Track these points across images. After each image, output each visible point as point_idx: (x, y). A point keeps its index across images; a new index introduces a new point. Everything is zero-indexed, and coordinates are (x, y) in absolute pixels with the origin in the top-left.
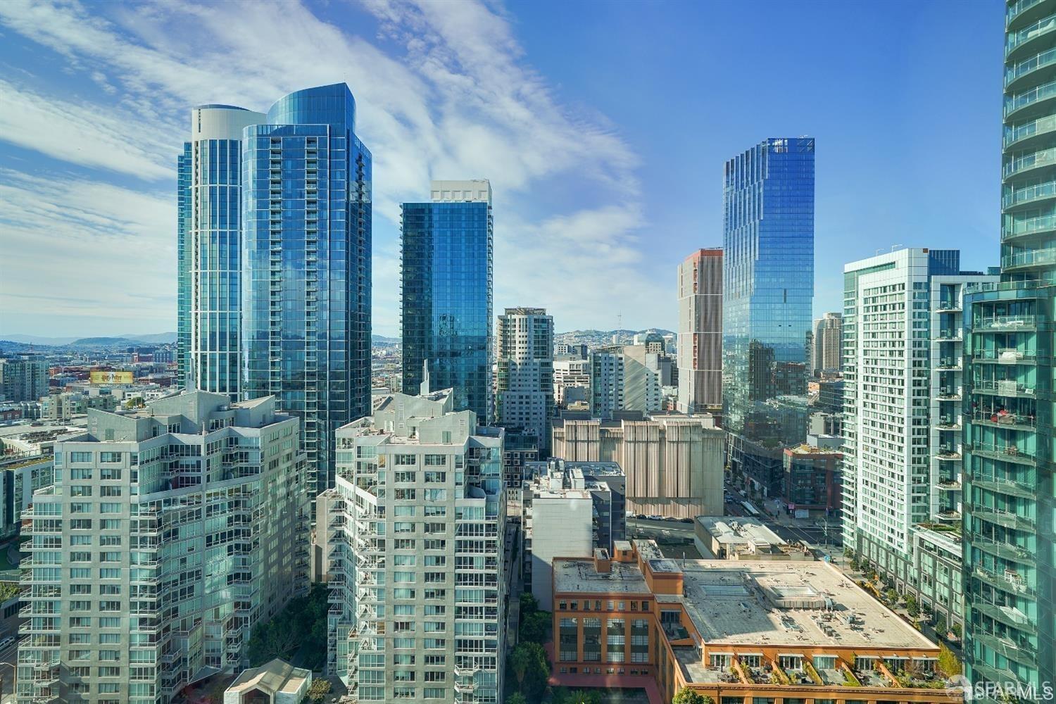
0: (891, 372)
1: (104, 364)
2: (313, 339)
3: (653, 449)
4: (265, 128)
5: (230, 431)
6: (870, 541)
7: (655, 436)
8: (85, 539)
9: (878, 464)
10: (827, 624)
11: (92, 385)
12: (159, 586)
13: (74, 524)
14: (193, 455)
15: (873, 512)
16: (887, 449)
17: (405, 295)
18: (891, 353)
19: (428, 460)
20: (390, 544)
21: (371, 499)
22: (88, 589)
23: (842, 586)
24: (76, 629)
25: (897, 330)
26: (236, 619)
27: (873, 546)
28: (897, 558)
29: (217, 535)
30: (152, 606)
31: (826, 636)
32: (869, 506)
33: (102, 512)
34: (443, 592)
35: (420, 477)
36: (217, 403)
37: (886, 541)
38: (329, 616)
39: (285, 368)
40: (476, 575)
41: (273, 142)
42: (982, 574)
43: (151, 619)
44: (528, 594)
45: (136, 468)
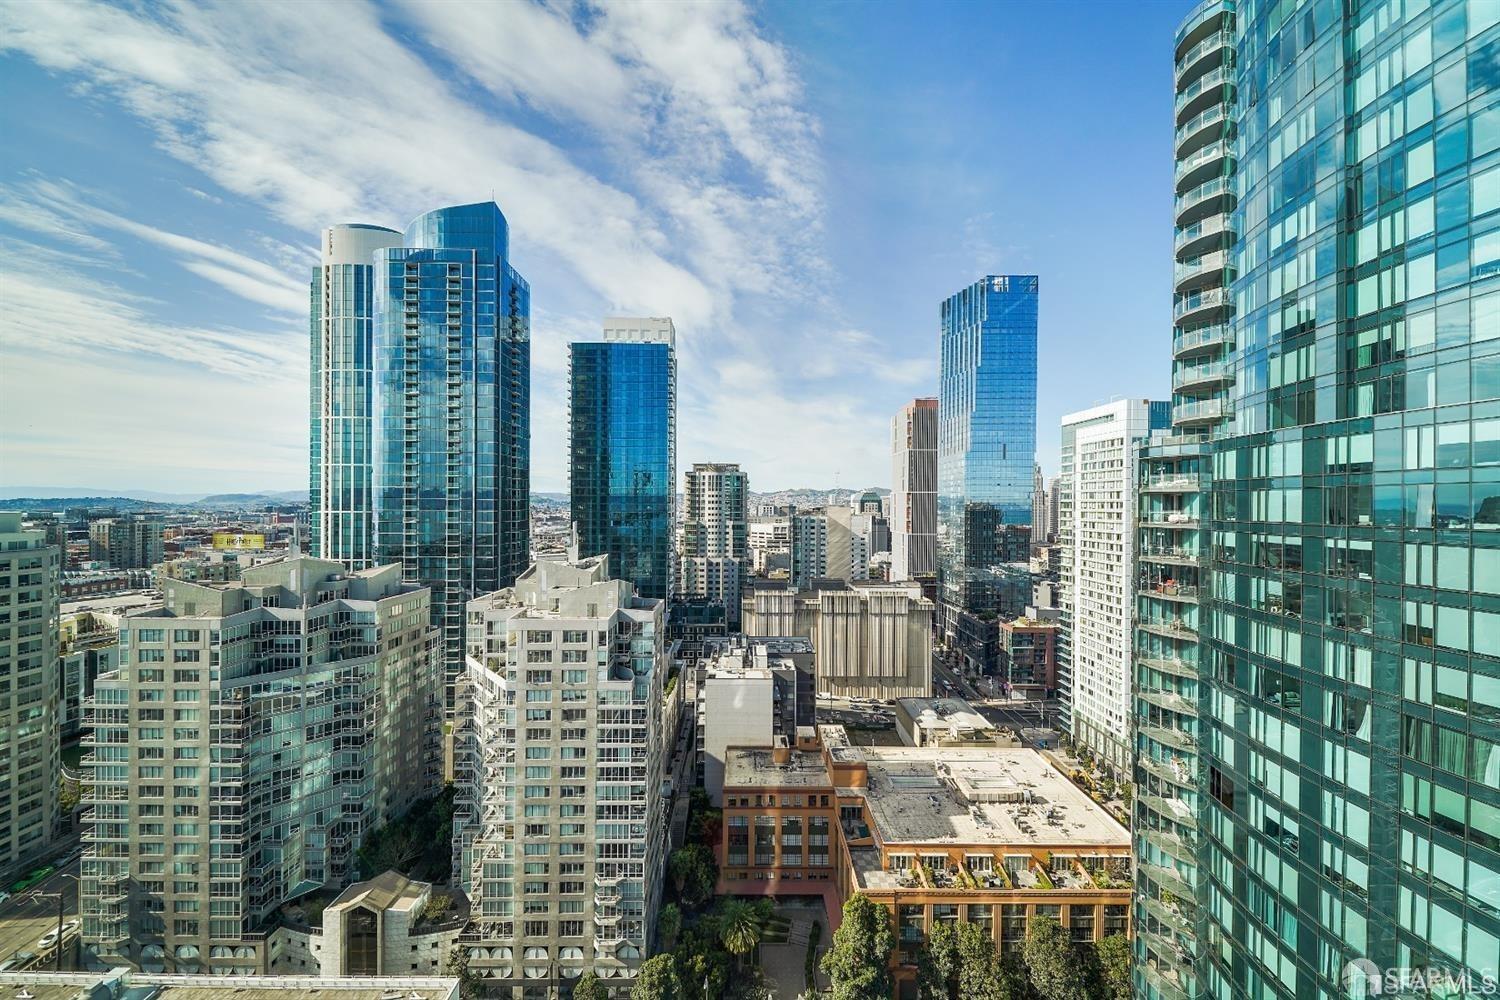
0: (1109, 536)
1: (235, 526)
2: (456, 497)
3: (854, 622)
4: (398, 252)
5: (340, 604)
6: (1088, 725)
7: (856, 609)
8: (157, 733)
9: (1096, 640)
10: (1022, 819)
11: (215, 549)
12: (246, 787)
13: (144, 714)
14: (291, 633)
15: (1091, 692)
16: (1105, 622)
17: (574, 448)
18: (1110, 515)
19: (567, 637)
20: (521, 734)
21: (501, 683)
22: (161, 790)
23: (1045, 776)
24: (147, 838)
25: (1116, 490)
26: (344, 824)
27: (1092, 733)
28: (1115, 743)
29: (321, 727)
30: (237, 811)
31: (1020, 831)
32: (1086, 685)
33: (176, 700)
34: (582, 789)
35: (557, 656)
36: (327, 571)
37: (1104, 725)
38: (456, 820)
39: (422, 530)
40: (621, 769)
41: (409, 268)
42: (1147, 763)
43: (237, 826)
44: (699, 789)
45: (217, 648)
